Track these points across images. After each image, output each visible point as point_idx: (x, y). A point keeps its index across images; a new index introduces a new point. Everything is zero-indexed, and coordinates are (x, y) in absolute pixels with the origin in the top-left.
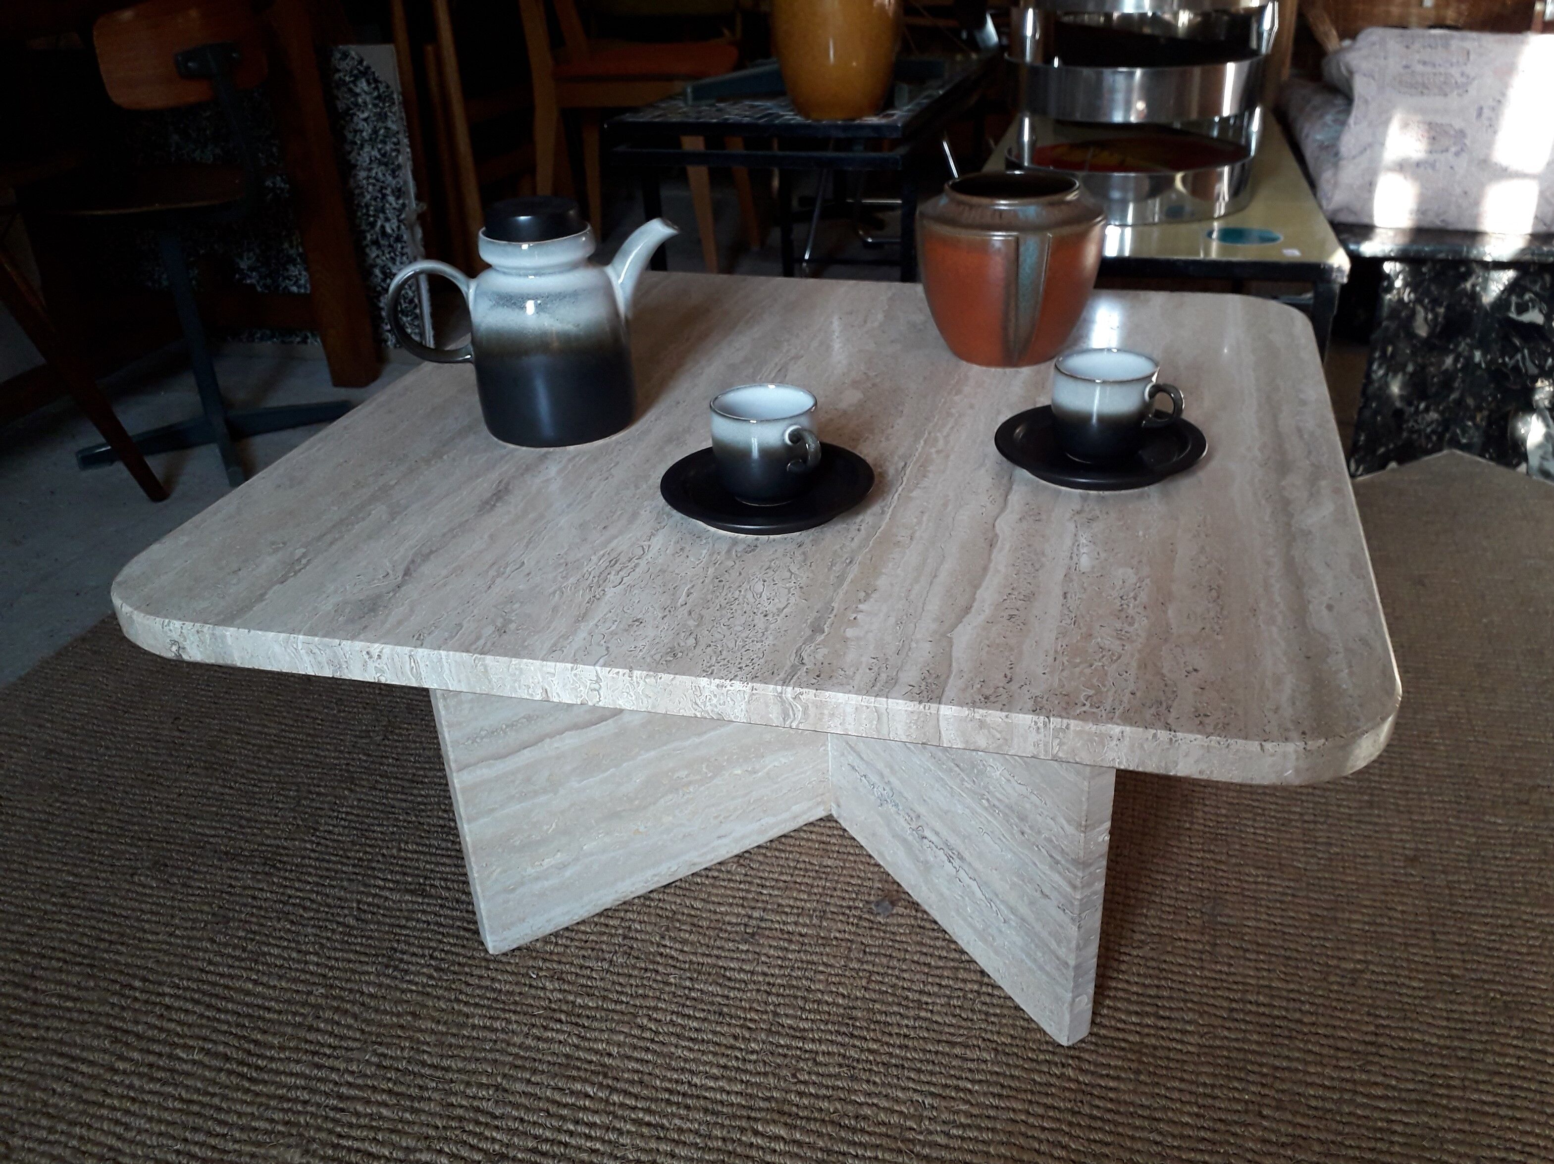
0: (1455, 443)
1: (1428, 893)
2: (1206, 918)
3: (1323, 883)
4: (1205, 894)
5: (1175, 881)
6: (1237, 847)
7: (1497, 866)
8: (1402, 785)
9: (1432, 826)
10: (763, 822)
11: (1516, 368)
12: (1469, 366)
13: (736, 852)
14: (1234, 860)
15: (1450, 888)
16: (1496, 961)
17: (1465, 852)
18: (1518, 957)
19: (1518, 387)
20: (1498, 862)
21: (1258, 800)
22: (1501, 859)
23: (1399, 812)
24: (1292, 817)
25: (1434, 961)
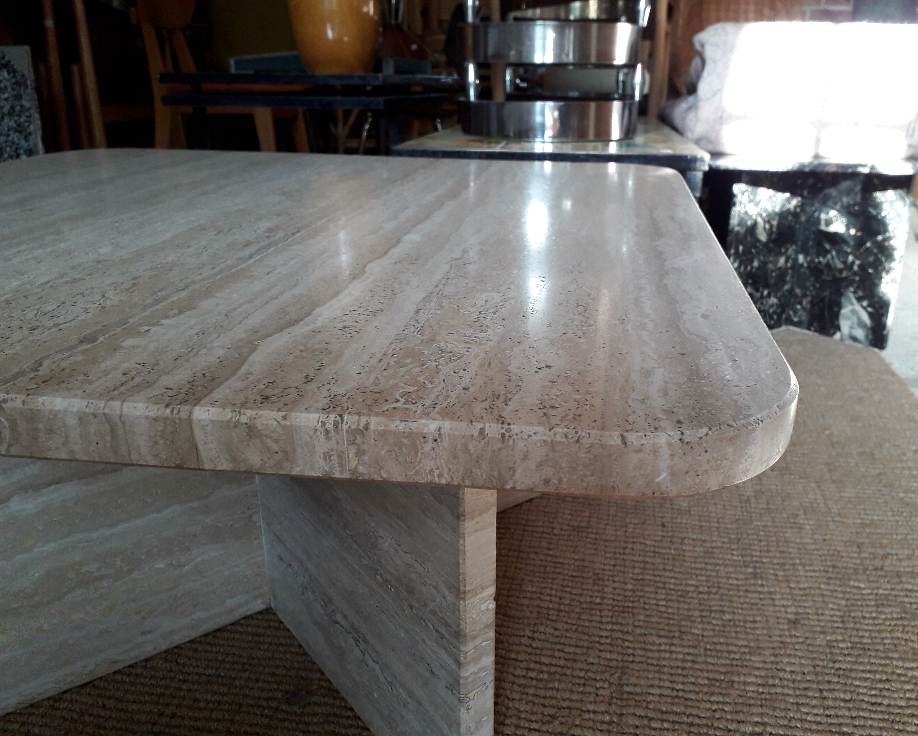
0: (789, 322)
1: (811, 652)
2: (613, 688)
3: (718, 647)
4: (614, 664)
5: (586, 654)
6: (642, 618)
7: (867, 625)
8: (780, 558)
9: (808, 592)
10: (194, 616)
11: (828, 265)
12: (796, 266)
13: (164, 647)
14: (638, 631)
15: (831, 647)
16: (880, 716)
17: (838, 613)
18: (899, 711)
19: (830, 278)
20: (867, 622)
21: (659, 576)
22: (869, 618)
23: (778, 581)
24: (688, 589)
25: (824, 720)
